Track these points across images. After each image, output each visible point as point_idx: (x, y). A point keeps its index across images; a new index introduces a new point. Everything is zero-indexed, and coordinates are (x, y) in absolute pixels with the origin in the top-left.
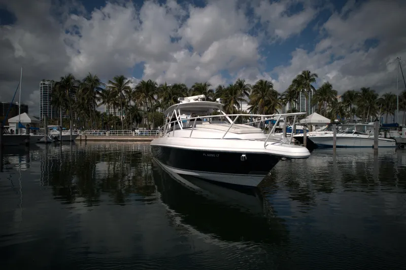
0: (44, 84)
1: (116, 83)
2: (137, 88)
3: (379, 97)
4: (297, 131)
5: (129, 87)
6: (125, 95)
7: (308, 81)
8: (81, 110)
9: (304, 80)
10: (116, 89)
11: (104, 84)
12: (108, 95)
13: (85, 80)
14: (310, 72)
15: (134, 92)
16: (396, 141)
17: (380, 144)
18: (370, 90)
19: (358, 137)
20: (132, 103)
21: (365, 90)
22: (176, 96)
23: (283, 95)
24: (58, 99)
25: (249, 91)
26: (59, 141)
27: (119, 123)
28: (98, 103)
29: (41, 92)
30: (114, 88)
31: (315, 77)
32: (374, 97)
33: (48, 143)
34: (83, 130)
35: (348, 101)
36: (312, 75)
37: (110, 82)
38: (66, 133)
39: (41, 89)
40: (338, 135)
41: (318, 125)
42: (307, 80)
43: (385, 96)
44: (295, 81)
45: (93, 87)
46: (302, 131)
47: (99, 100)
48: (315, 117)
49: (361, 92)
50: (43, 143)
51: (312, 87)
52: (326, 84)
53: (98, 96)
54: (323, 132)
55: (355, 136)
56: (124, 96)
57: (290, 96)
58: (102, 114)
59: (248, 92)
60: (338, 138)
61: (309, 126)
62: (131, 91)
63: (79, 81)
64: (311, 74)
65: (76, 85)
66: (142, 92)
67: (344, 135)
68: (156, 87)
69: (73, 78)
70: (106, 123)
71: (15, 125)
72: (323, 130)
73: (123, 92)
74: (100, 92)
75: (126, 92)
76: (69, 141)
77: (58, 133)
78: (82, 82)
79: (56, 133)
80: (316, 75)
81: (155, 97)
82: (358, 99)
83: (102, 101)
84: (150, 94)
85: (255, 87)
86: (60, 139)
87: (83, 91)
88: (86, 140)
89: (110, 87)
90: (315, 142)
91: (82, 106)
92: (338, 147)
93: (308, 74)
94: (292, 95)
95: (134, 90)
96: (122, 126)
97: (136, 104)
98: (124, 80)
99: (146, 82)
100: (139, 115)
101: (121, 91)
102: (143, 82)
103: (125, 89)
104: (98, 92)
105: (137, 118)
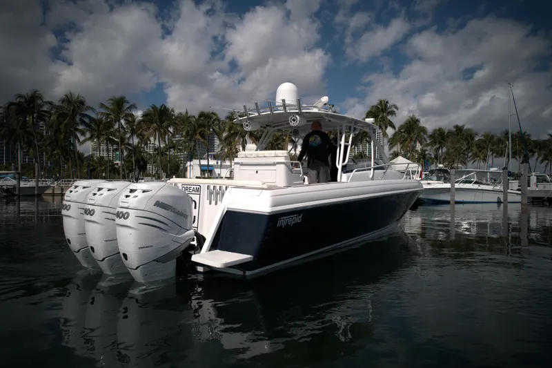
1: (111, 107)
2: (145, 115)
3: (477, 138)
5: (132, 116)
6: (125, 126)
7: (385, 114)
8: (54, 150)
9: (380, 113)
10: (112, 117)
11: (92, 109)
12: (99, 126)
13: (63, 101)
14: (387, 102)
15: (140, 122)
18: (465, 128)
19: (479, 188)
20: (136, 141)
21: (458, 129)
22: (203, 129)
24: (14, 130)
27: (114, 170)
28: (82, 138)
30: (108, 114)
31: (395, 110)
32: (472, 137)
34: (57, 179)
36: (391, 107)
37: (102, 106)
38: (27, 184)
42: (383, 112)
44: (370, 113)
45: (74, 113)
47: (83, 133)
49: (454, 130)
51: (391, 122)
52: (412, 119)
53: (81, 127)
55: (476, 186)
56: (124, 128)
58: (87, 157)
62: (134, 121)
63: (51, 103)
64: (389, 105)
65: (45, 108)
66: (152, 122)
67: (461, 186)
68: (172, 115)
69: (40, 98)
73: (123, 121)
74: (87, 120)
75: (128, 122)
76: (33, 196)
77: (14, 182)
78: (57, 103)
79: (9, 182)
80: (396, 107)
81: (171, 129)
83: (88, 135)
84: (165, 124)
86: (17, 193)
87: (59, 118)
88: (62, 195)
89: (102, 113)
91: (55, 144)
93: (386, 106)
95: (141, 119)
96: (119, 174)
97: (138, 143)
98: (124, 104)
99: (158, 106)
100: (143, 159)
101: (119, 121)
102: (154, 107)
103: (125, 116)
104: (83, 122)
105: (139, 163)
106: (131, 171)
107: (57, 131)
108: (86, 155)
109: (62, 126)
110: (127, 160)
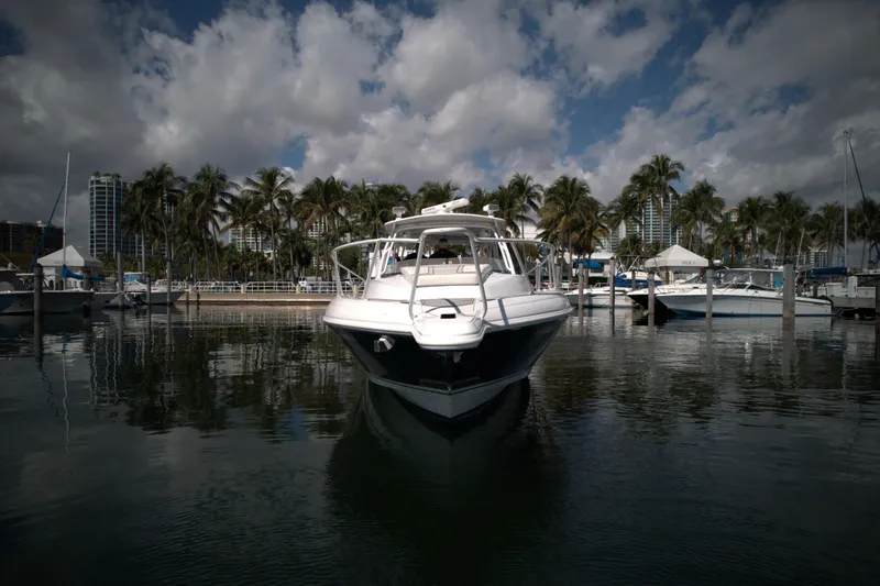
0: (98, 182)
1: (261, 182)
2: (305, 193)
3: (811, 213)
4: (637, 284)
5: (288, 193)
6: (278, 207)
7: (663, 178)
8: (185, 240)
9: (655, 177)
10: (262, 196)
11: (236, 186)
12: (244, 208)
13: (198, 177)
14: (667, 159)
15: (299, 202)
16: (832, 304)
17: (799, 309)
18: (793, 197)
19: (756, 295)
20: (294, 224)
21: (782, 198)
22: (385, 210)
23: (610, 208)
24: (137, 217)
25: (539, 200)
26: (145, 304)
27: (265, 267)
28: (222, 225)
29: (92, 199)
30: (257, 193)
31: (679, 170)
32: (801, 211)
33: (125, 308)
34: (191, 281)
35: (748, 221)
36: (673, 165)
37: (249, 181)
38: (159, 288)
39: (92, 194)
40: (716, 292)
41: (680, 272)
42: (660, 174)
43: (824, 209)
44: (635, 178)
45: (213, 192)
46: (645, 284)
47: (223, 218)
48: (677, 255)
49: (775, 200)
50: (115, 308)
51: (672, 190)
52: (702, 185)
53: (220, 209)
54: (691, 286)
55: (751, 293)
56: (277, 210)
57: (626, 209)
58: (226, 248)
59: (536, 202)
60: (716, 298)
61: (663, 273)
62: (291, 200)
63: (183, 179)
64: (669, 163)
65: (177, 187)
66: (314, 201)
67: (729, 292)
68: (344, 192)
69: (169, 173)
70: (236, 267)
71: (52, 272)
72: (690, 282)
73: (275, 201)
74: (228, 201)
75: (282, 202)
76: (165, 304)
77: (143, 287)
78: (191, 178)
79: (135, 286)
80: (680, 165)
81: (342, 212)
82: (768, 215)
83: (230, 221)
84: (332, 205)
85: (551, 191)
86: (147, 301)
87: (194, 199)
88: (198, 303)
89: (248, 191)
90: (669, 306)
91: (186, 231)
92: (715, 315)
93: (665, 164)
94: (629, 207)
95: (300, 198)
96: (272, 272)
97: (299, 225)
98: (278, 178)
99: (324, 180)
100: (305, 249)
101: (271, 201)
102: (318, 181)
103: (279, 195)
104: (222, 203)
105: (300, 256)
106: (288, 268)
107: (191, 216)
108: (225, 244)
109: (198, 211)
110: (282, 253)
